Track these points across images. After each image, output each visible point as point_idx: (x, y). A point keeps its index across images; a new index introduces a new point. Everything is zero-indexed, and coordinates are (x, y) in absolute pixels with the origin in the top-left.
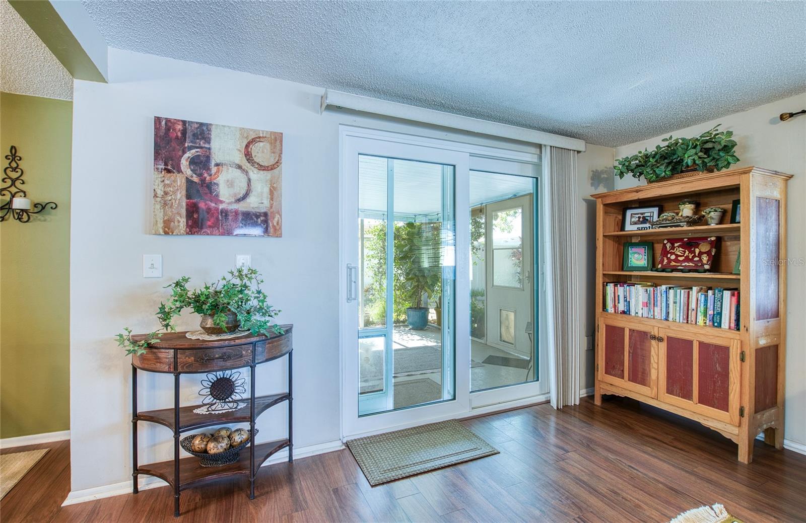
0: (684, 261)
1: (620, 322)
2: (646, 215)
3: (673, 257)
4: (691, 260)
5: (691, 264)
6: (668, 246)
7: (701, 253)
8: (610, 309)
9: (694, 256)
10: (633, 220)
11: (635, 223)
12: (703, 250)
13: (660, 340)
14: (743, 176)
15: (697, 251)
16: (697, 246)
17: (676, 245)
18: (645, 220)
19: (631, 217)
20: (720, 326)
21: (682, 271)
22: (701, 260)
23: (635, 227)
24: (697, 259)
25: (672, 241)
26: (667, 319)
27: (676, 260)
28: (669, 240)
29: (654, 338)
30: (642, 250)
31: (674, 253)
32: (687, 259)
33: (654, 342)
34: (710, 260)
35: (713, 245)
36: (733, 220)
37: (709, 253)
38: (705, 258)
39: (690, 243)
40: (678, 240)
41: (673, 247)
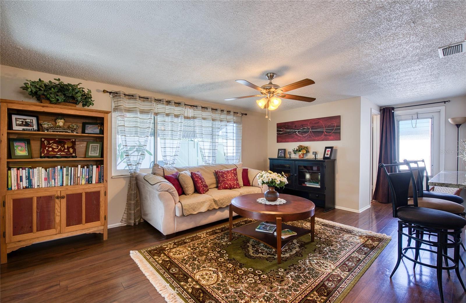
0: (58, 152)
1: (27, 194)
2: (27, 121)
3: (51, 149)
4: (63, 151)
5: (63, 153)
6: (46, 142)
7: (68, 148)
8: (14, 187)
9: (65, 149)
10: (18, 122)
11: (20, 125)
12: (69, 146)
13: (63, 197)
14: (106, 114)
15: (66, 146)
16: (65, 143)
17: (51, 142)
18: (27, 124)
19: (16, 121)
20: (92, 183)
21: (57, 157)
22: (69, 151)
23: (21, 128)
24: (66, 150)
25: (48, 140)
26: (62, 185)
27: (53, 151)
28: (45, 139)
29: (58, 198)
30: (23, 144)
31: (51, 147)
32: (60, 150)
33: (57, 201)
34: (75, 151)
35: (74, 143)
36: (83, 132)
37: (73, 147)
38: (71, 150)
39: (61, 142)
40: (52, 139)
41: (49, 144)
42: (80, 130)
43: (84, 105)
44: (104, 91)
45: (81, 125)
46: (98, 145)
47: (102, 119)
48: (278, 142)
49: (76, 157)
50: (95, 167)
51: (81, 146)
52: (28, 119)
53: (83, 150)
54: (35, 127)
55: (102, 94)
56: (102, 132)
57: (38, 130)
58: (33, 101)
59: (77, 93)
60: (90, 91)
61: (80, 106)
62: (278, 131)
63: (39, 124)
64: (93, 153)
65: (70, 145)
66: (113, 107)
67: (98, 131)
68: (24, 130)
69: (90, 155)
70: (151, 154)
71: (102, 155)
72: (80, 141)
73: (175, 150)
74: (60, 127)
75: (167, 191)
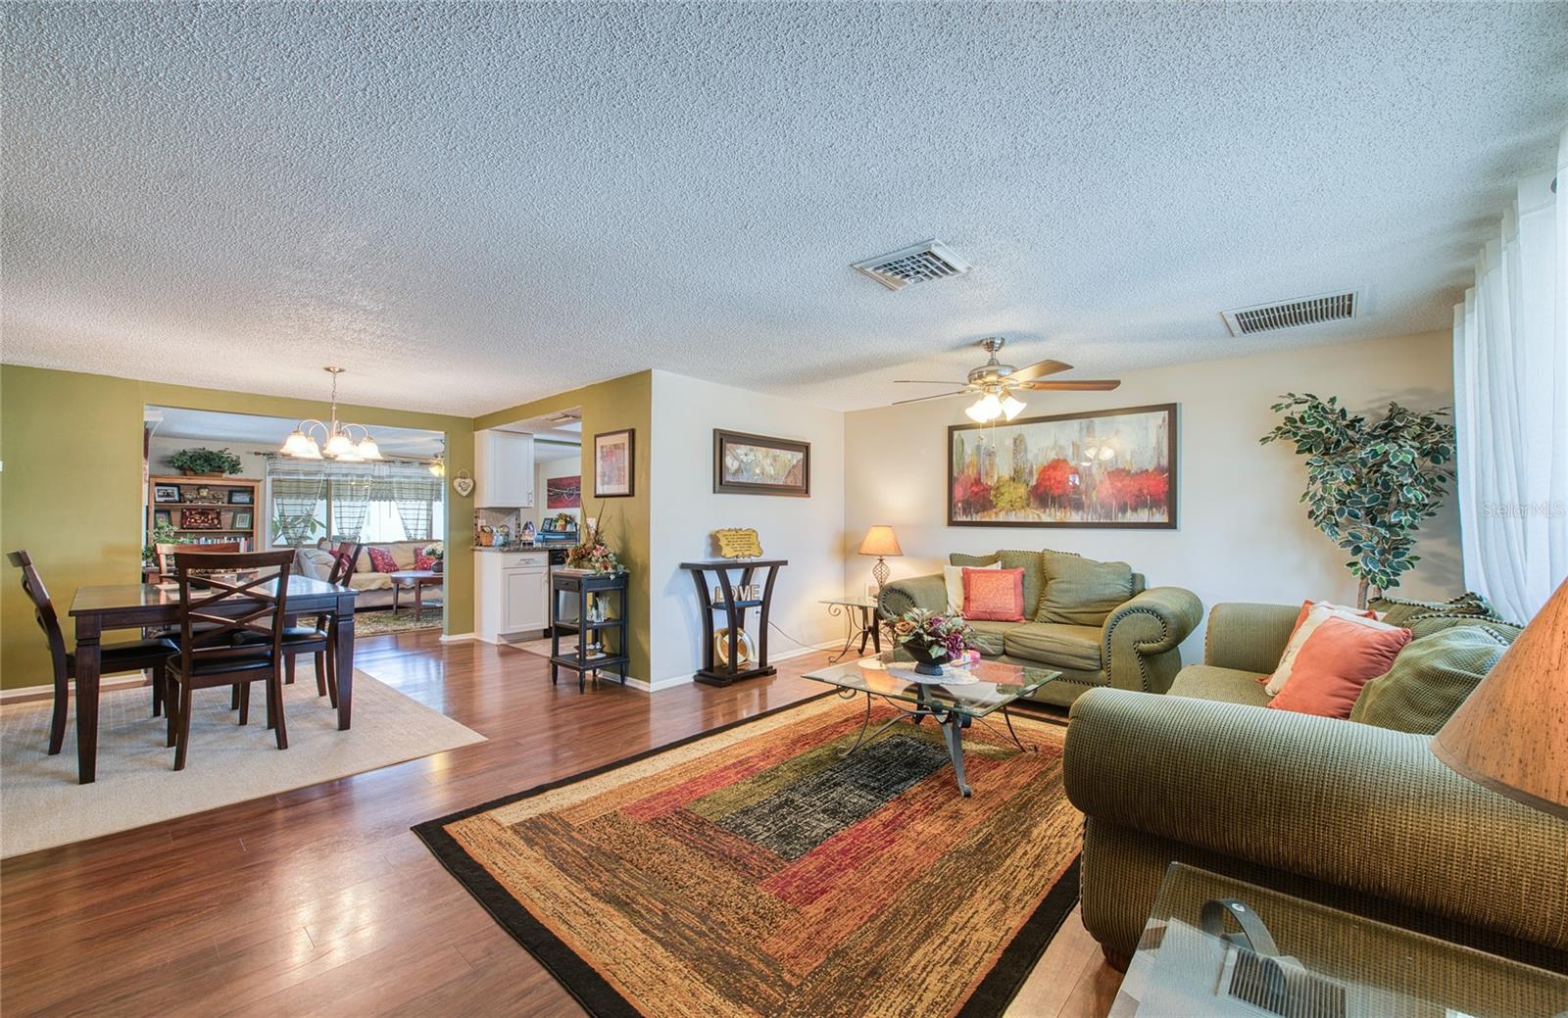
0: (201, 523)
3: (193, 520)
4: (207, 522)
5: (207, 525)
6: (188, 513)
7: (212, 519)
9: (209, 520)
14: (257, 483)
15: (210, 517)
16: (208, 514)
17: (193, 513)
18: (168, 495)
21: (200, 529)
22: (213, 522)
23: (162, 499)
24: (210, 522)
25: (190, 511)
27: (195, 522)
28: (187, 510)
30: (163, 515)
31: (193, 518)
32: (203, 521)
34: (219, 523)
35: (219, 514)
36: (230, 502)
37: (218, 518)
38: (216, 522)
39: (204, 512)
40: (194, 510)
41: (191, 514)
42: (226, 499)
43: (231, 473)
44: (257, 454)
45: (227, 493)
46: (248, 516)
47: (253, 487)
48: (549, 507)
49: (221, 528)
50: (243, 539)
51: (226, 518)
52: (169, 489)
53: (230, 521)
54: (177, 498)
55: (253, 455)
56: (252, 501)
57: (180, 501)
58: (174, 471)
59: (224, 462)
60: (239, 457)
61: (226, 475)
62: (549, 491)
63: (180, 495)
64: (242, 524)
65: (214, 516)
66: (268, 470)
67: (247, 500)
68: (166, 502)
69: (237, 526)
70: (322, 525)
71: (252, 528)
72: (225, 511)
73: (356, 520)
74: (205, 498)
75: (325, 564)
